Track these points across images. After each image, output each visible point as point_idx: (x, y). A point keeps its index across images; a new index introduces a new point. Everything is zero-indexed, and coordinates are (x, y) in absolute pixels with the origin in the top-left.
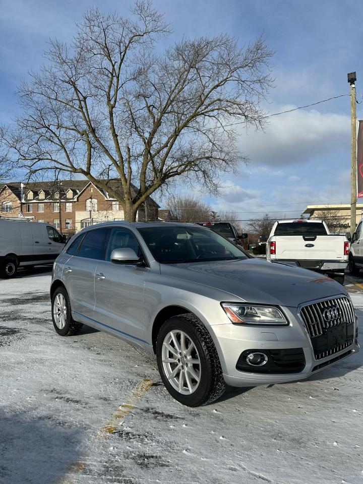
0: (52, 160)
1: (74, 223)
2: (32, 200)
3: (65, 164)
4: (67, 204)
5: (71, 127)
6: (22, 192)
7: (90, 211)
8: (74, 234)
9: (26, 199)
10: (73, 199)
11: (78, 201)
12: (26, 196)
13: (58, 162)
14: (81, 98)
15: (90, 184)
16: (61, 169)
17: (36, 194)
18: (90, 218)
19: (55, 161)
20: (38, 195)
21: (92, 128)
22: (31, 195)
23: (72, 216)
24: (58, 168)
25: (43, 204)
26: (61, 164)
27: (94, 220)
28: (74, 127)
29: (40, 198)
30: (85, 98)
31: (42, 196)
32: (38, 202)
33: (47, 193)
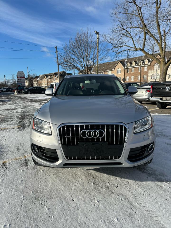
0: (126, 46)
1: (148, 76)
2: (129, 67)
3: (132, 47)
4: (145, 67)
5: (137, 27)
6: (126, 63)
7: (156, 70)
8: (147, 82)
9: (127, 67)
10: (148, 64)
11: (150, 65)
12: (127, 65)
13: (129, 47)
14: (139, 9)
15: (157, 55)
16: (130, 50)
17: (131, 64)
18: (156, 74)
19: (128, 46)
20: (132, 64)
21: (145, 24)
22: (129, 64)
23: (147, 73)
24: (129, 50)
25: (134, 68)
26: (130, 47)
27: (158, 74)
28: (138, 26)
29: (133, 66)
30: (140, 8)
31: (134, 64)
32: (132, 67)
33: (136, 63)
